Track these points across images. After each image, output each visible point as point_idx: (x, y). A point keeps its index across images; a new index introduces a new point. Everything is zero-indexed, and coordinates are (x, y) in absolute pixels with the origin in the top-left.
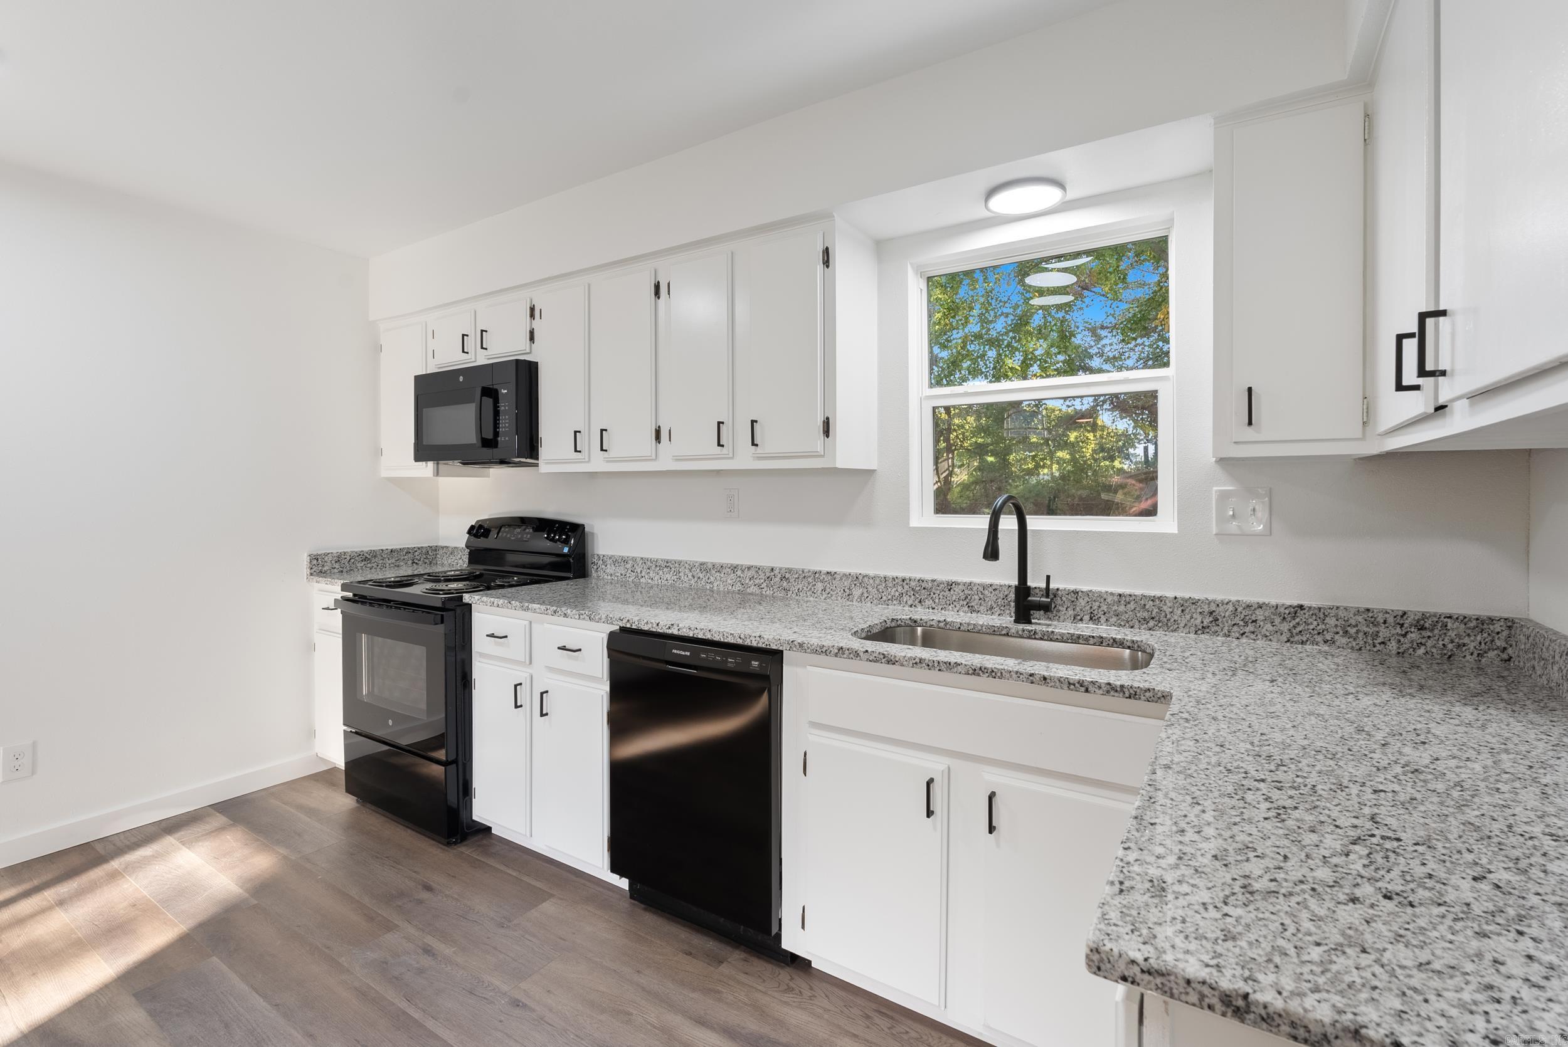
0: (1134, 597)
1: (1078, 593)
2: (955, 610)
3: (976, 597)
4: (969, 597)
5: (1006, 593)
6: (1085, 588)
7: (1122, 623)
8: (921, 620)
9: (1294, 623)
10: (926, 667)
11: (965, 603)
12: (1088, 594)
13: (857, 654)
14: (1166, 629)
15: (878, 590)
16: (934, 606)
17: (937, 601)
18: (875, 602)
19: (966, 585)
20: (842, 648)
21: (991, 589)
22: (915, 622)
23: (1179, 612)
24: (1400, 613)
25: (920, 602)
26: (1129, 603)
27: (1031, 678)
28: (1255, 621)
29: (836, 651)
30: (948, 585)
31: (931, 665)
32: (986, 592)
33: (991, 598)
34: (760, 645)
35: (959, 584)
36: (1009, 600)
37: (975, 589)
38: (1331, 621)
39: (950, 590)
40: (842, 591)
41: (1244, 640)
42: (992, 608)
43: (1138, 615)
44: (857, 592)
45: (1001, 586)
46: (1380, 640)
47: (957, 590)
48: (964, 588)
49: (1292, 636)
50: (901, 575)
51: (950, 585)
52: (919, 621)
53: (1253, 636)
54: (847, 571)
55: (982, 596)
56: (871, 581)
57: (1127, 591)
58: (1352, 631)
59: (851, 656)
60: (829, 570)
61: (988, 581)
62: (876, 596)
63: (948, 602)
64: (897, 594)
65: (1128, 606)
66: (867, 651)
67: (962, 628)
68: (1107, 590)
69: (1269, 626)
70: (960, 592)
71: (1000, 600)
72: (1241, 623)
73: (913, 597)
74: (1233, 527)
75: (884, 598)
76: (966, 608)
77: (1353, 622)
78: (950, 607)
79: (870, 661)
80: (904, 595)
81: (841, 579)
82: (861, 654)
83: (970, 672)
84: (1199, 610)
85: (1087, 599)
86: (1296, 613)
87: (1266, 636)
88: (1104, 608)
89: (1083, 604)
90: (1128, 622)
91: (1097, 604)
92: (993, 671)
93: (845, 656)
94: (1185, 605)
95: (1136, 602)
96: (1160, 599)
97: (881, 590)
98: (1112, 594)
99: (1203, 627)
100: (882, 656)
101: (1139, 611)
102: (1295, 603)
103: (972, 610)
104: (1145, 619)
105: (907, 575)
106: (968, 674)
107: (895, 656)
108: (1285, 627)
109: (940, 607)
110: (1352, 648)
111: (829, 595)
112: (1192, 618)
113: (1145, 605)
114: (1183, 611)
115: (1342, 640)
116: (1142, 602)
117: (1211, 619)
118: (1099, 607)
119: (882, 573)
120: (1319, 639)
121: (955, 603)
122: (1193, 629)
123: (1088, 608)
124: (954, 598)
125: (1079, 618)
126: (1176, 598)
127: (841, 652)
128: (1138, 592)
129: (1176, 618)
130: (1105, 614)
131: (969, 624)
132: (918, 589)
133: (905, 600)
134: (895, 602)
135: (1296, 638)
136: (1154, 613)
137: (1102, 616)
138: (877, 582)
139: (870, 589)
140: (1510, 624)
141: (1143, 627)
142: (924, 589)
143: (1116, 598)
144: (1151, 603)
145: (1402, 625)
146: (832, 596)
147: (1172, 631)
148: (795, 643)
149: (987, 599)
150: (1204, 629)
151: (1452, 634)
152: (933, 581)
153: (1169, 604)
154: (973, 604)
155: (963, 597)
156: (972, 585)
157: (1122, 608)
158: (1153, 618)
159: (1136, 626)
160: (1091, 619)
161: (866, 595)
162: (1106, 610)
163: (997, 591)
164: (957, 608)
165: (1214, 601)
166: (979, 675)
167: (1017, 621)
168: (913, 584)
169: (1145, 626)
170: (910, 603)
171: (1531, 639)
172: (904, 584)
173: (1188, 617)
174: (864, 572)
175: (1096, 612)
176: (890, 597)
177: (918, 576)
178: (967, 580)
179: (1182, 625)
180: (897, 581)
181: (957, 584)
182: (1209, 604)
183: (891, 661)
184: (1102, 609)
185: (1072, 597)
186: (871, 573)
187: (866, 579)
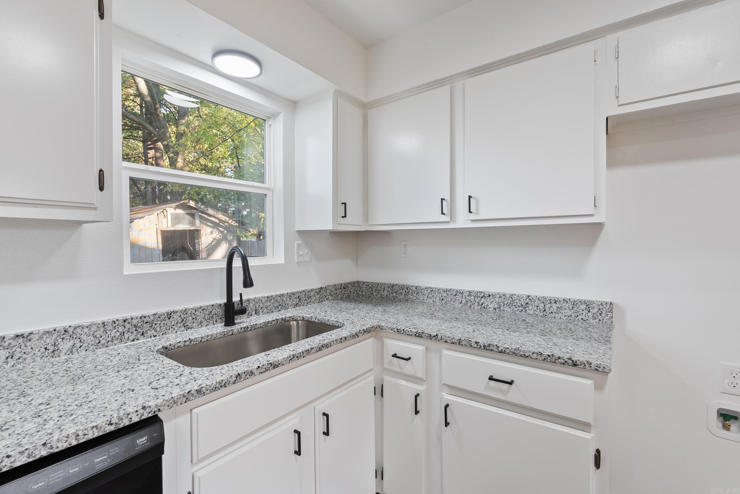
0: (273, 297)
1: (249, 300)
2: (174, 332)
3: (190, 318)
4: (185, 320)
5: (210, 310)
6: (252, 297)
7: (269, 311)
8: (170, 345)
9: (320, 294)
10: (297, 359)
11: (182, 324)
12: (254, 300)
13: (252, 373)
14: (284, 309)
15: (95, 337)
16: (155, 334)
17: (158, 329)
18: (91, 348)
19: (183, 312)
20: (239, 374)
21: (200, 310)
22: (166, 348)
23: (289, 299)
24: (341, 284)
25: (143, 334)
26: (271, 300)
27: (341, 340)
28: (310, 297)
29: (234, 379)
30: (168, 315)
31: (299, 356)
32: (197, 313)
33: (200, 316)
34: (145, 417)
35: (177, 312)
36: (212, 314)
37: (189, 313)
38: (328, 291)
39: (169, 318)
40: (43, 350)
41: (308, 306)
42: (201, 322)
43: (275, 305)
44: (65, 346)
45: (207, 306)
46: (337, 295)
47: (175, 317)
48: (181, 314)
49: (320, 300)
50: (120, 316)
51: (169, 315)
52: (169, 346)
53: (310, 303)
54: (49, 327)
55: (194, 317)
56: (86, 330)
57: (269, 294)
58: (332, 293)
59: (248, 376)
60: (19, 332)
61: (197, 305)
62: (93, 343)
63: (168, 328)
64: (118, 334)
65: (271, 301)
66: (259, 367)
67: (203, 340)
68: (262, 295)
69: (314, 298)
70: (178, 318)
71: (207, 315)
72: (307, 299)
73: (135, 332)
74: (301, 259)
75: (103, 342)
76: (183, 328)
77: (332, 290)
78: (170, 331)
79: (262, 373)
80: (126, 333)
81: (41, 338)
82: (255, 371)
83: (318, 350)
84: (295, 297)
85: (254, 303)
86: (320, 290)
87: (314, 302)
88: (261, 306)
89: (252, 306)
90: (271, 310)
91: (258, 304)
92: (327, 344)
93: (242, 379)
94: (290, 295)
95: (274, 299)
96: (283, 295)
97: (98, 336)
98: (264, 297)
99: (296, 304)
100: (270, 365)
101: (275, 303)
102: (319, 287)
103: (187, 328)
104: (277, 307)
105: (128, 315)
106: (317, 352)
107: (278, 361)
108: (318, 297)
109: (161, 333)
110: (332, 300)
111: (20, 360)
112: (293, 301)
113: (277, 300)
114: (290, 298)
115: (330, 297)
116: (276, 298)
117: (299, 300)
118: (259, 305)
119: (99, 319)
120: (325, 299)
121: (173, 327)
122: (293, 306)
123: (254, 307)
124: (173, 323)
125: (250, 314)
126: (288, 293)
127: (238, 378)
128: (274, 294)
129: (288, 302)
130: (261, 308)
131: (207, 336)
132: (140, 324)
133: (126, 337)
134: (115, 342)
135: (321, 300)
136: (280, 302)
137: (260, 310)
138: (94, 329)
139: (84, 337)
140: (358, 282)
141: (276, 310)
142: (146, 323)
143: (266, 299)
144: (279, 298)
145: (341, 288)
146: (25, 359)
147: (287, 309)
148: (192, 392)
149: (198, 318)
150: (296, 305)
151: (349, 289)
152: (155, 315)
153: (286, 297)
154: (188, 324)
155: (180, 321)
156: (187, 310)
157: (269, 303)
158: (280, 305)
159: (274, 311)
160: (256, 313)
161: (78, 345)
162: (262, 307)
163: (205, 310)
164: (176, 330)
165: (299, 292)
166: (321, 350)
167: (226, 325)
168: (135, 322)
169: (277, 310)
170: (131, 338)
171: (370, 286)
172: (126, 324)
173: (292, 301)
174: (74, 323)
175: (257, 309)
176: (109, 339)
177: (139, 314)
178: (182, 307)
179: (290, 305)
180: (117, 323)
181: (175, 312)
182: (298, 293)
183: (275, 366)
184: (260, 306)
185: (247, 304)
186: (85, 321)
187: (79, 330)
